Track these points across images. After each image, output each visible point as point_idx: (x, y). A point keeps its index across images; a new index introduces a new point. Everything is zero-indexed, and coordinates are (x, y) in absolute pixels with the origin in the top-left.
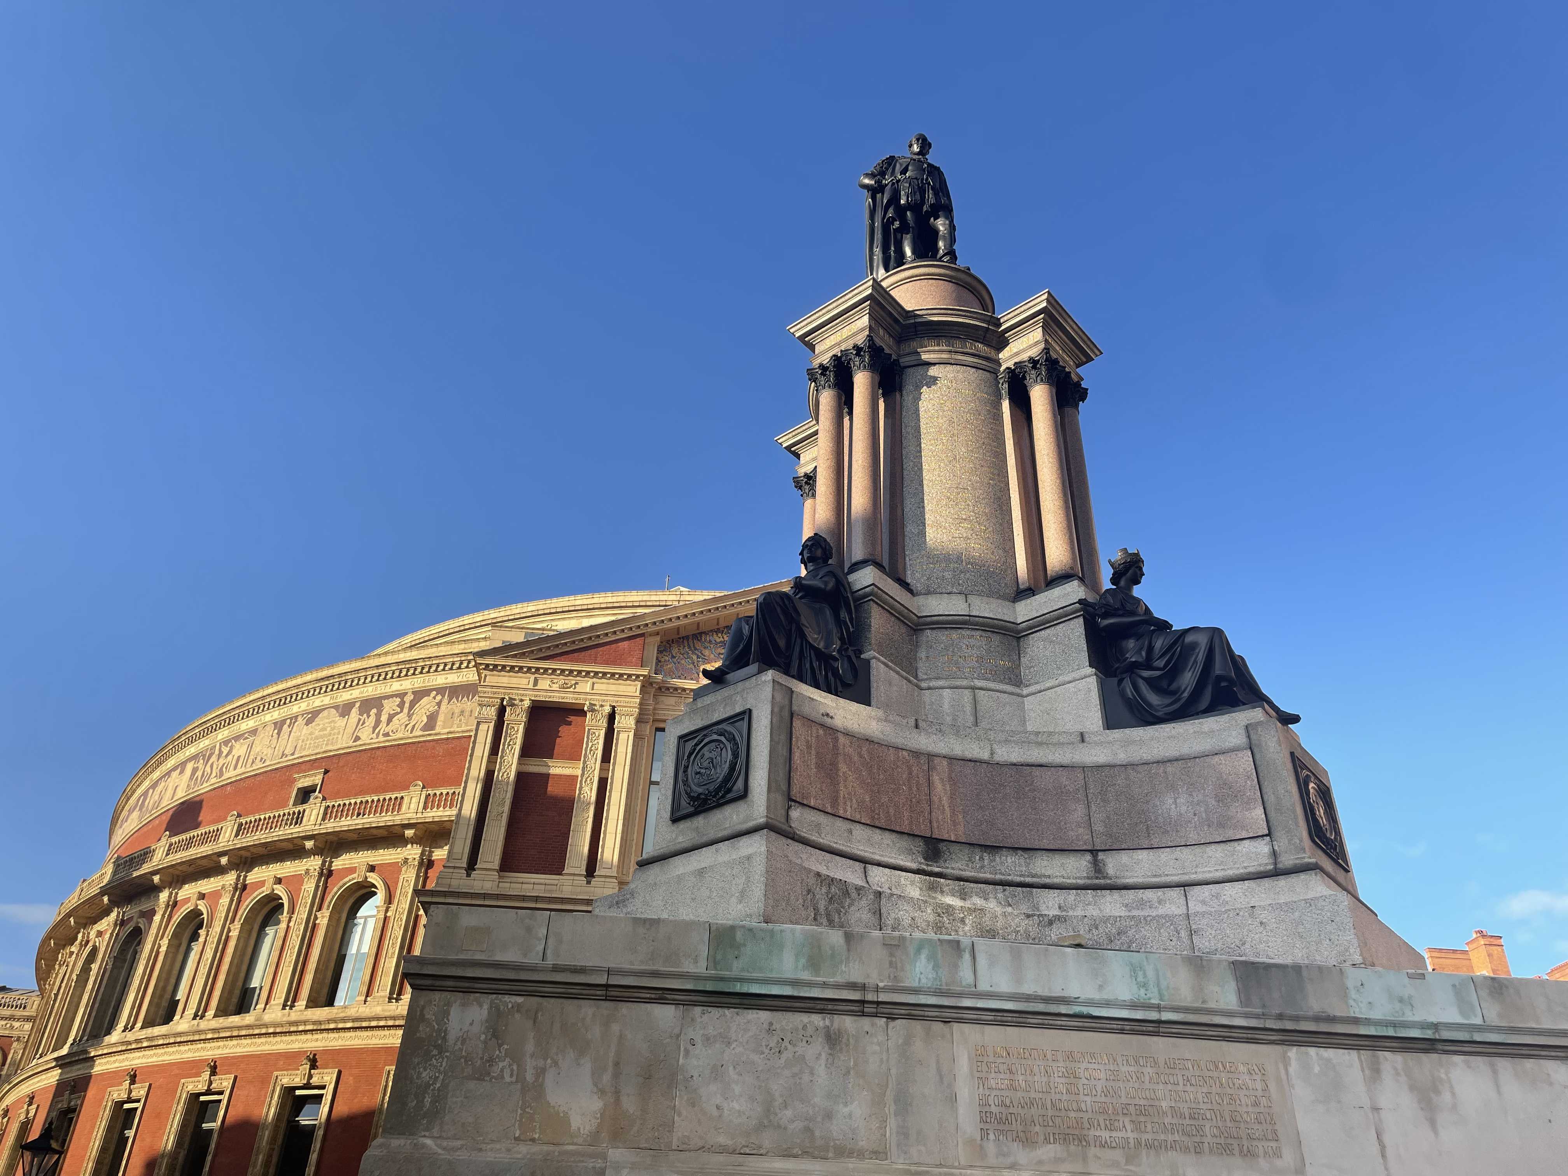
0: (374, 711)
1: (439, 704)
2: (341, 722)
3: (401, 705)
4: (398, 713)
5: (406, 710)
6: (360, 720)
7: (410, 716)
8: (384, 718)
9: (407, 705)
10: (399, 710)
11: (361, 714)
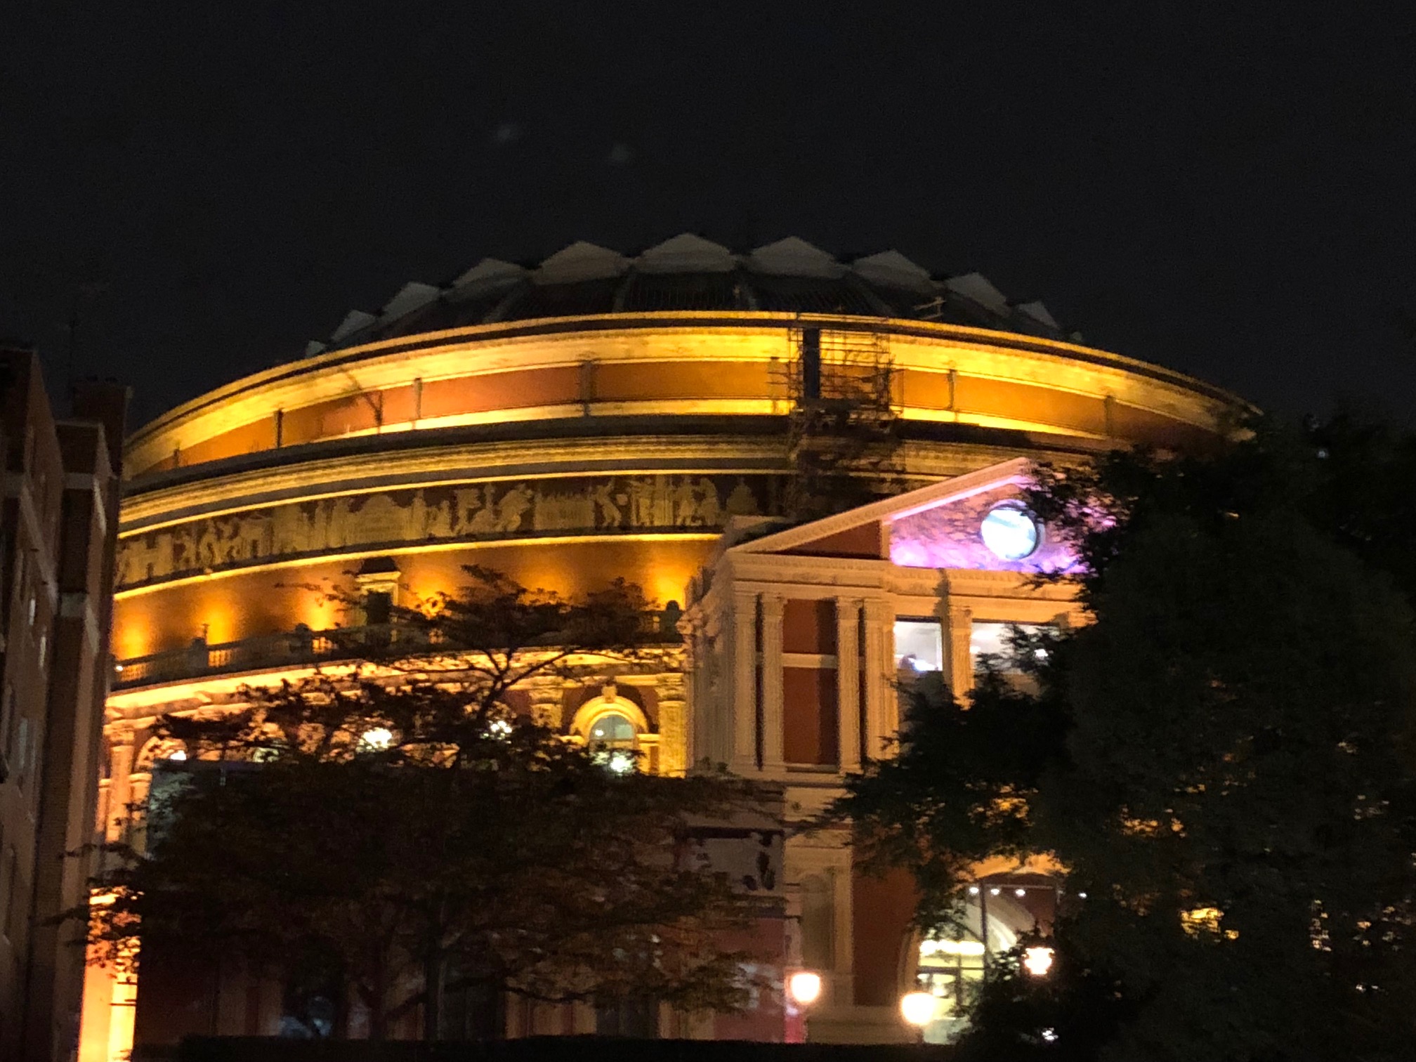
0: (445, 504)
1: (531, 500)
2: (404, 513)
3: (482, 498)
4: (480, 509)
5: (489, 505)
6: (428, 514)
7: (497, 513)
8: (462, 513)
9: (489, 499)
10: (478, 504)
11: (429, 505)
